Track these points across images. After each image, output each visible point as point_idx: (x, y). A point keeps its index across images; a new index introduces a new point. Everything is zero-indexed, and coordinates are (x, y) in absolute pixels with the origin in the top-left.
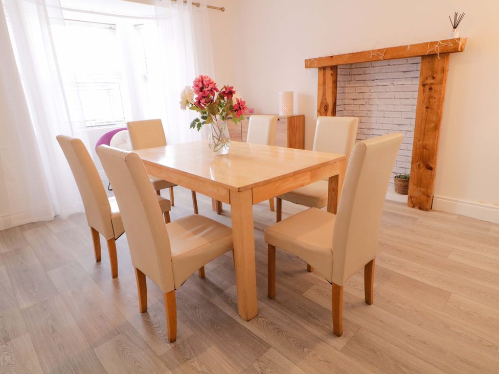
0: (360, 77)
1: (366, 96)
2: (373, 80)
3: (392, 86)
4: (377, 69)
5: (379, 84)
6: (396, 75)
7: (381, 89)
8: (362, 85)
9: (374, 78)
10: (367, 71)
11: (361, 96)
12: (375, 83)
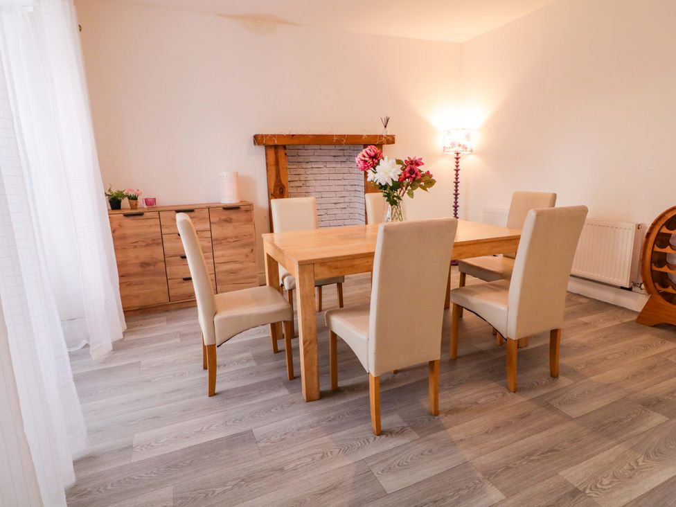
0: (295, 159)
1: (302, 178)
2: (308, 162)
3: (325, 168)
4: (311, 152)
5: (313, 166)
6: (328, 158)
7: (316, 171)
8: (297, 167)
9: (307, 161)
10: (301, 153)
11: (297, 178)
12: (309, 166)
